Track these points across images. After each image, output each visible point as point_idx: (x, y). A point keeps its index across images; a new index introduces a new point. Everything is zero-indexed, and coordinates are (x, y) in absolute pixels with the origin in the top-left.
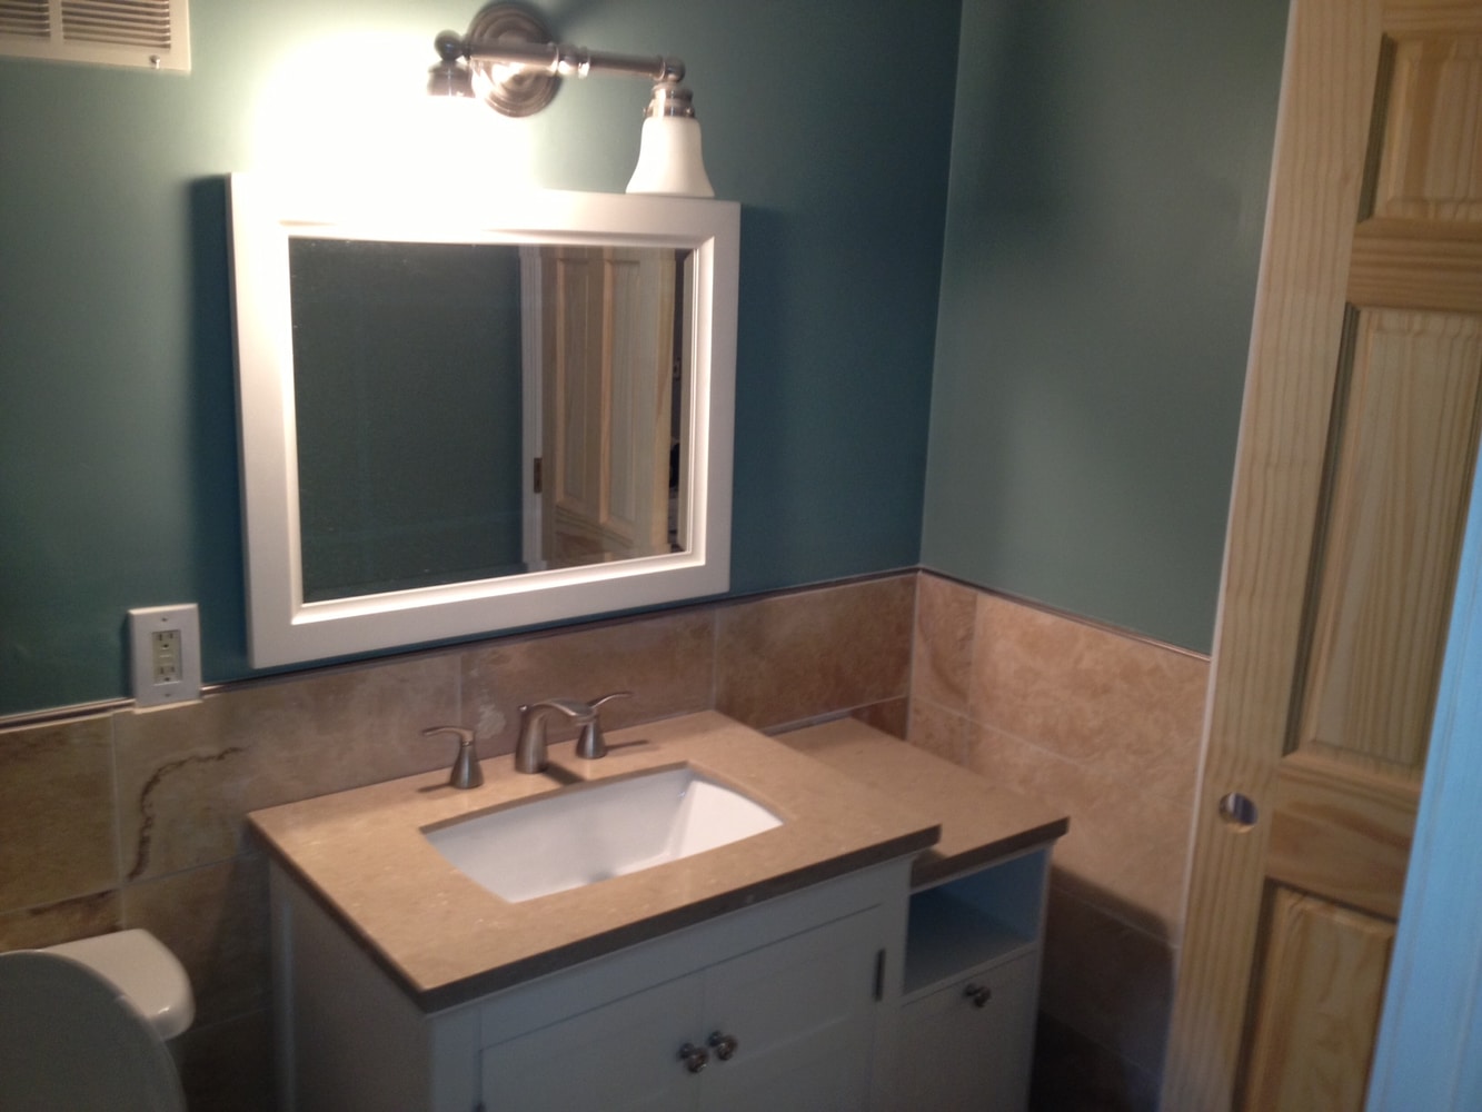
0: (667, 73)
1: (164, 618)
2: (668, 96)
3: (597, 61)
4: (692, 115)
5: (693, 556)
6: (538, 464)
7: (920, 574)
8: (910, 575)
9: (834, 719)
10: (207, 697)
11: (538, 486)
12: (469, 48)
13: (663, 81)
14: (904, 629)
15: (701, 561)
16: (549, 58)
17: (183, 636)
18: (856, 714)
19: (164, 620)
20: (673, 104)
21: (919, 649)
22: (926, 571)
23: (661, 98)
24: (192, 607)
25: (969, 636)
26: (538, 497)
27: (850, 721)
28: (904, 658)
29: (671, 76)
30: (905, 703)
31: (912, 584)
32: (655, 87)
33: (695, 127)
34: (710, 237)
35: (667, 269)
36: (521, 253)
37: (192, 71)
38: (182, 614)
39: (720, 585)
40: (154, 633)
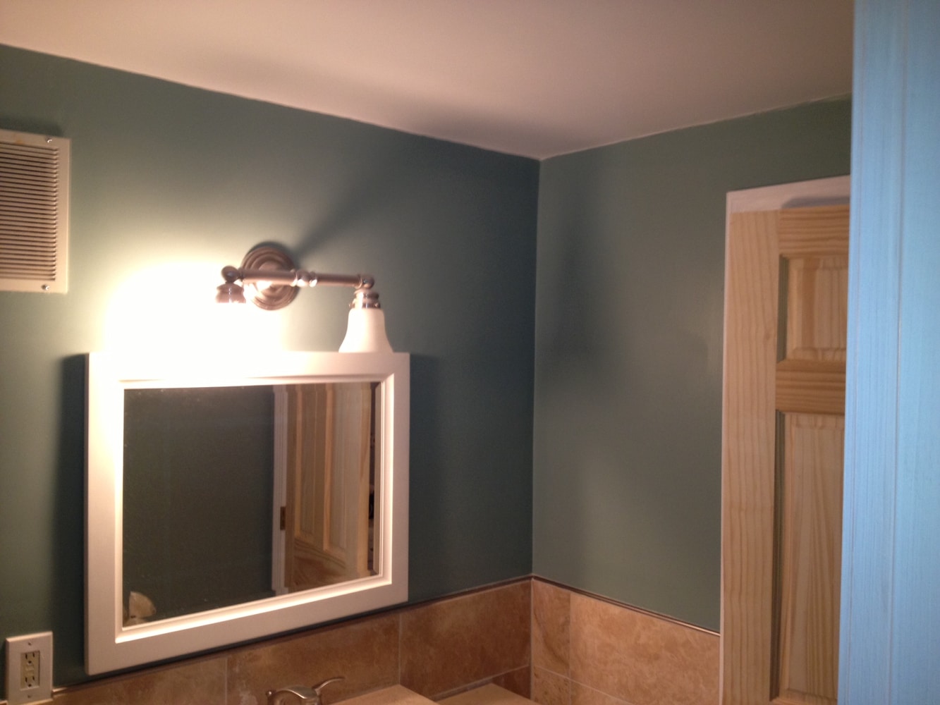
0: (364, 284)
1: (29, 643)
2: (365, 296)
3: (321, 278)
4: (379, 307)
5: (384, 577)
6: (283, 511)
7: (533, 580)
8: (527, 581)
9: (481, 685)
10: (55, 696)
11: (283, 526)
12: (243, 274)
13: (360, 288)
14: (525, 620)
15: (389, 582)
16: (292, 277)
17: (42, 654)
18: (496, 681)
19: (30, 644)
20: (367, 301)
21: (536, 632)
22: (536, 578)
23: (360, 296)
24: (49, 634)
25: (567, 622)
26: (283, 533)
27: (492, 685)
28: (526, 639)
29: (366, 285)
30: (528, 670)
31: (528, 587)
32: (356, 292)
33: (380, 313)
34: (391, 374)
35: (366, 394)
36: (275, 390)
37: (68, 292)
38: (42, 639)
39: (402, 596)
40: (22, 654)
